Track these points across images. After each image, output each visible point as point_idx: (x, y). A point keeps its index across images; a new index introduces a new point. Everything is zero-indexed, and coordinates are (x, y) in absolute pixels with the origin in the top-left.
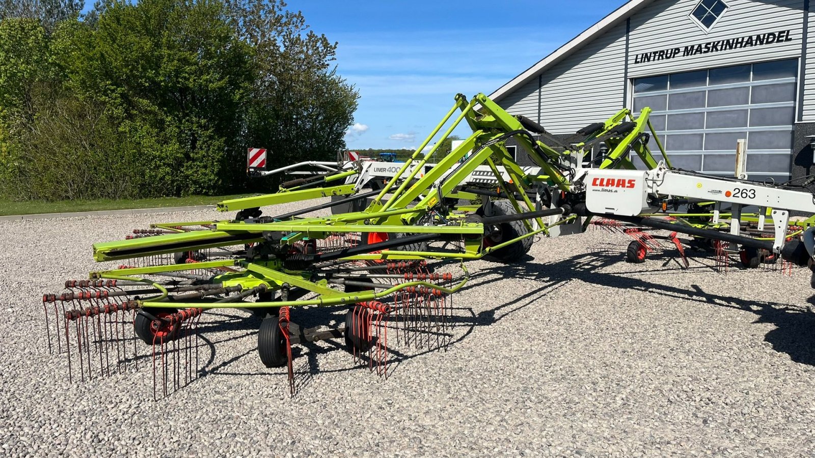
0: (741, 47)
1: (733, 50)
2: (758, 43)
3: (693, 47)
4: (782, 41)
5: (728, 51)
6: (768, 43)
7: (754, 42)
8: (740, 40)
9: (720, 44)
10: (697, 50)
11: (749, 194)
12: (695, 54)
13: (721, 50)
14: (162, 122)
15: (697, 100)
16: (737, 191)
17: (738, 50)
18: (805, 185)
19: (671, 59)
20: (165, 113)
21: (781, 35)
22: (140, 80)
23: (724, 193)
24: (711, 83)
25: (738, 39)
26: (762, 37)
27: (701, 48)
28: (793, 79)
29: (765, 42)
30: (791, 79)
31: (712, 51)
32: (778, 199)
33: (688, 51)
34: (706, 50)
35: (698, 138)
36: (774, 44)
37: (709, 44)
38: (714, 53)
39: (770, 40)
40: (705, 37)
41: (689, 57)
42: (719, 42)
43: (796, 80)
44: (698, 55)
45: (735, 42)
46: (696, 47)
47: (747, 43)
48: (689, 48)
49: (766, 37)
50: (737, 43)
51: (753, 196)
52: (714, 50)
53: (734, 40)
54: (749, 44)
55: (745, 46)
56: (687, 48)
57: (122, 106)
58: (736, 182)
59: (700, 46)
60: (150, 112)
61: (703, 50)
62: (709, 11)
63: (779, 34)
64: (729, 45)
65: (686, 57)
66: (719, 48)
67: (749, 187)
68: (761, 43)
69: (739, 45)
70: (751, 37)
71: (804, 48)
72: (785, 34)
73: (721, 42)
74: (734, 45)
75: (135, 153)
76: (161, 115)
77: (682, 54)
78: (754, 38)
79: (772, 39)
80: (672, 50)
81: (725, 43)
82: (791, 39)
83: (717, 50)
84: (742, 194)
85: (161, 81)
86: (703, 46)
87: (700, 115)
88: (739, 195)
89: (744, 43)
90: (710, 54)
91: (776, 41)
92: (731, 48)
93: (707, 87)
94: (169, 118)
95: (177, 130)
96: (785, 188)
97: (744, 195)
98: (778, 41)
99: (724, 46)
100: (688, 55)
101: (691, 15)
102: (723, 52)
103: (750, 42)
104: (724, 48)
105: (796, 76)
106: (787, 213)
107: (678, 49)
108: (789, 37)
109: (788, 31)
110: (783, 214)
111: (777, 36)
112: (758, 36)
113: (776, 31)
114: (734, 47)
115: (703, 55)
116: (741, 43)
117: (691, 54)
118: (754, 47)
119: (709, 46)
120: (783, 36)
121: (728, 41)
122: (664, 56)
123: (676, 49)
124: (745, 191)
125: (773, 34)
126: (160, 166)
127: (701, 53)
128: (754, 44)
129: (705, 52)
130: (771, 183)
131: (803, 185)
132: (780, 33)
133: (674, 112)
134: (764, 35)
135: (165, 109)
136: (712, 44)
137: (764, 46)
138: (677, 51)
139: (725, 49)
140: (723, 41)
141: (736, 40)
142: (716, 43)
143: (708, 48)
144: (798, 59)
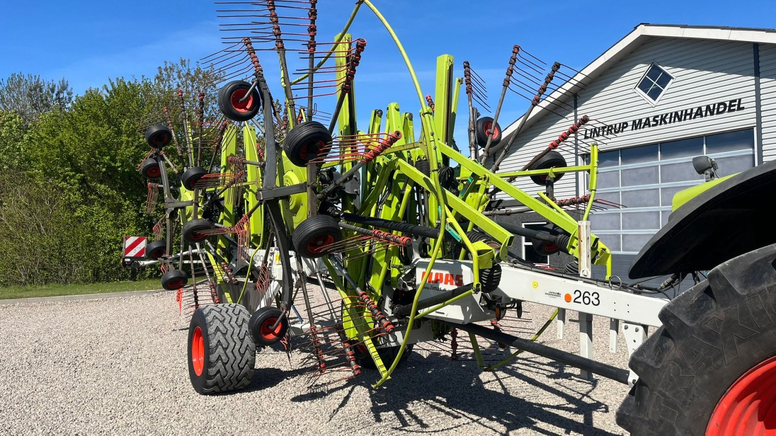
0: (690, 118)
1: (683, 122)
2: (708, 113)
3: (640, 120)
4: (734, 110)
5: (677, 123)
6: (718, 113)
7: (704, 113)
8: (689, 112)
9: (669, 116)
10: (645, 124)
11: (592, 298)
12: (643, 127)
13: (670, 122)
14: (120, 206)
15: (650, 176)
16: (578, 294)
17: (688, 121)
18: (662, 288)
19: (620, 134)
20: (124, 198)
21: (733, 104)
22: (98, 166)
23: (563, 296)
24: (663, 157)
25: (686, 111)
26: (712, 107)
27: (649, 122)
28: (750, 151)
29: (715, 112)
30: (748, 151)
31: (661, 124)
32: (628, 308)
33: (637, 125)
34: (655, 123)
35: (654, 216)
36: (726, 114)
37: (657, 116)
38: (663, 126)
39: (721, 110)
40: (652, 110)
41: (639, 130)
42: (667, 115)
43: (754, 152)
44: (647, 129)
45: (684, 113)
46: (644, 121)
47: (696, 114)
48: (637, 121)
49: (716, 107)
50: (686, 114)
51: (596, 302)
52: (663, 123)
53: (682, 111)
54: (698, 115)
55: (695, 117)
56: (634, 122)
57: (80, 191)
58: (577, 280)
59: (648, 119)
60: (108, 197)
61: (652, 123)
62: (655, 83)
63: (730, 104)
64: (678, 117)
65: (634, 131)
66: (667, 120)
67: (592, 288)
68: (712, 114)
69: (688, 117)
70: (700, 108)
71: (759, 117)
72: (737, 103)
73: (669, 114)
74: (683, 117)
75: (90, 237)
76: (119, 199)
77: (630, 128)
78: (704, 109)
79: (723, 109)
80: (620, 124)
81: (673, 116)
82: (743, 108)
83: (666, 123)
84: (584, 298)
85: (119, 167)
86: (651, 119)
87: (655, 191)
88: (581, 299)
89: (693, 115)
90: (658, 127)
91: (727, 110)
92: (680, 120)
93: (659, 161)
94: (128, 202)
95: (135, 214)
96: (635, 292)
97: (587, 300)
98: (730, 111)
99: (673, 119)
100: (636, 128)
101: (637, 88)
102: (672, 124)
103: (699, 113)
104: (672, 121)
105: (753, 148)
106: (641, 329)
107: (626, 123)
108: (741, 106)
110: (637, 330)
111: (728, 105)
112: (708, 107)
113: (727, 100)
114: (683, 119)
115: (652, 128)
116: (691, 114)
117: (640, 128)
118: (704, 119)
119: (657, 119)
121: (676, 113)
122: (613, 131)
123: (624, 123)
124: (587, 295)
125: (723, 103)
126: (115, 249)
127: (650, 126)
128: (704, 115)
129: (653, 125)
130: (617, 283)
131: (659, 288)
132: (731, 102)
133: (628, 188)
134: (714, 105)
135: (124, 193)
136: (660, 116)
137: (715, 116)
138: (625, 125)
139: (674, 121)
140: (671, 114)
141: (684, 112)
142: (664, 116)
143: (657, 121)
144: (753, 128)
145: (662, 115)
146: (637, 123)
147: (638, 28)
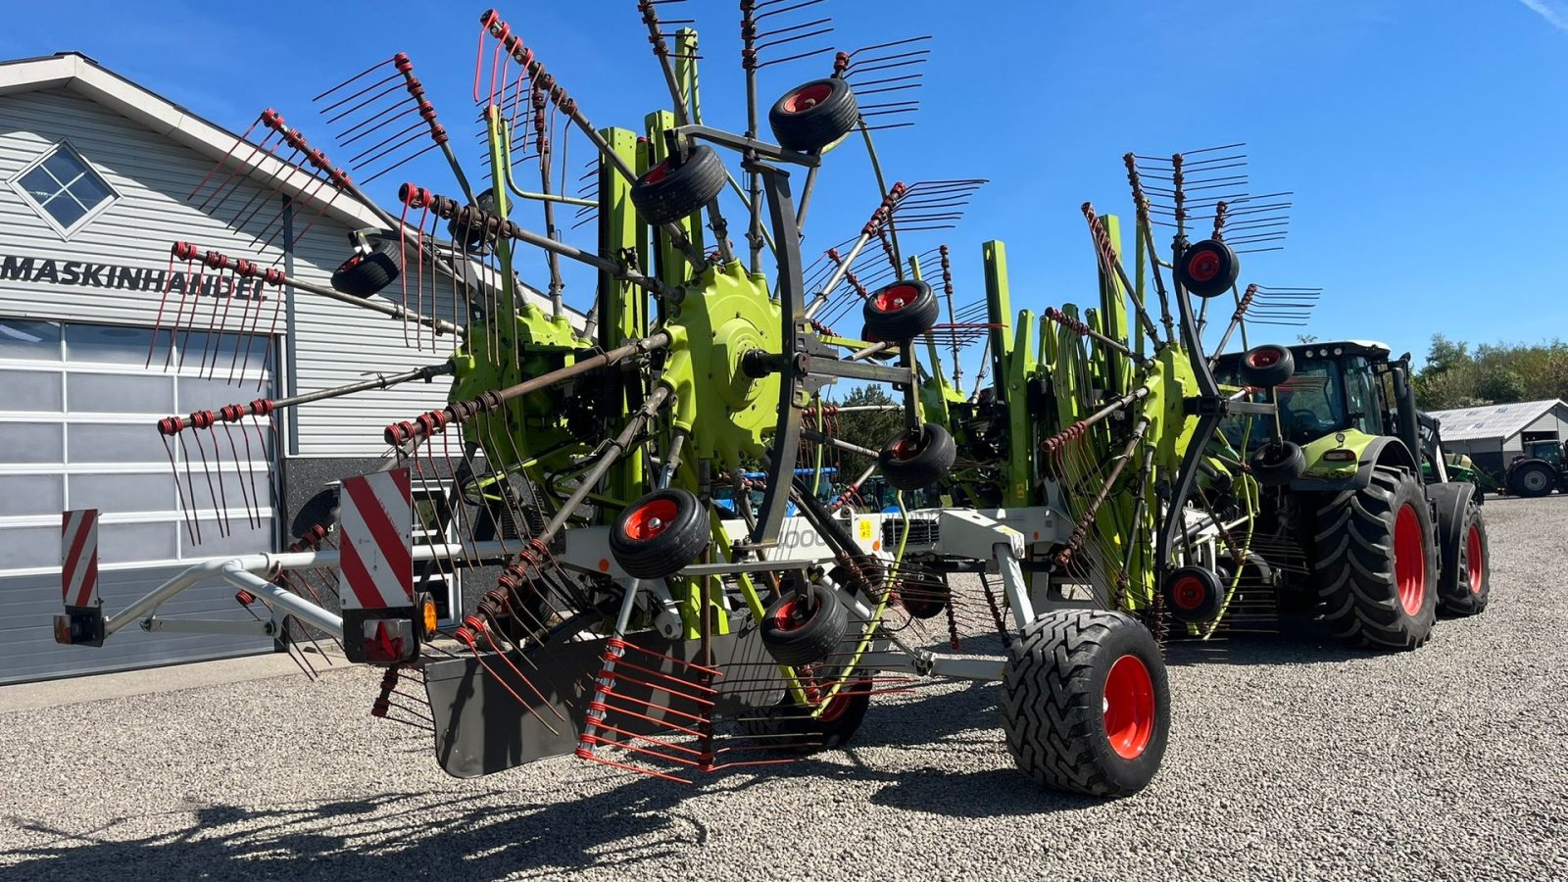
0: (157, 289)
1: (138, 293)
2: (198, 290)
3: (29, 261)
4: (248, 297)
5: (124, 292)
6: (218, 294)
7: (188, 287)
8: (155, 275)
9: (106, 271)
10: (41, 273)
12: (37, 279)
13: (110, 284)
15: (36, 392)
17: (150, 294)
21: (245, 285)
24: (72, 357)
25: (149, 272)
26: (202, 279)
27: (54, 270)
29: (211, 292)
31: (83, 283)
33: (16, 268)
34: (70, 277)
36: (232, 301)
37: (78, 265)
38: (90, 288)
39: (224, 290)
40: (60, 245)
41: (18, 283)
42: (102, 267)
43: (274, 376)
44: (44, 284)
45: (143, 276)
46: (38, 264)
47: (171, 284)
48: (19, 261)
49: (214, 283)
50: (149, 279)
52: (91, 281)
53: (139, 270)
54: (176, 287)
55: (166, 290)
56: (12, 260)
59: (50, 263)
61: (60, 276)
62: (65, 188)
63: (241, 284)
64: (130, 279)
66: (104, 280)
68: (205, 292)
69: (153, 286)
70: (179, 275)
72: (253, 286)
73: (108, 268)
74: (142, 282)
78: (188, 278)
79: (227, 289)
81: (118, 273)
82: (265, 298)
83: (98, 283)
86: (60, 266)
87: (47, 429)
89: (165, 284)
90: (76, 287)
91: (235, 294)
92: (134, 286)
93: (65, 363)
98: (240, 296)
99: (116, 279)
100: (15, 277)
101: (16, 183)
102: (112, 291)
103: (178, 283)
104: (116, 283)
105: (273, 370)
108: (262, 294)
112: (197, 278)
114: (139, 286)
115: (57, 286)
116: (159, 281)
117: (27, 278)
118: (186, 297)
119: (75, 269)
120: (248, 289)
121: (125, 270)
125: (227, 280)
127: (54, 280)
128: (187, 290)
129: (65, 281)
136: (84, 266)
137: (213, 300)
139: (120, 285)
140: (113, 269)
141: (144, 272)
142: (94, 267)
143: (76, 276)
144: (277, 337)
145: (89, 266)
146: (18, 265)
147: (66, 57)
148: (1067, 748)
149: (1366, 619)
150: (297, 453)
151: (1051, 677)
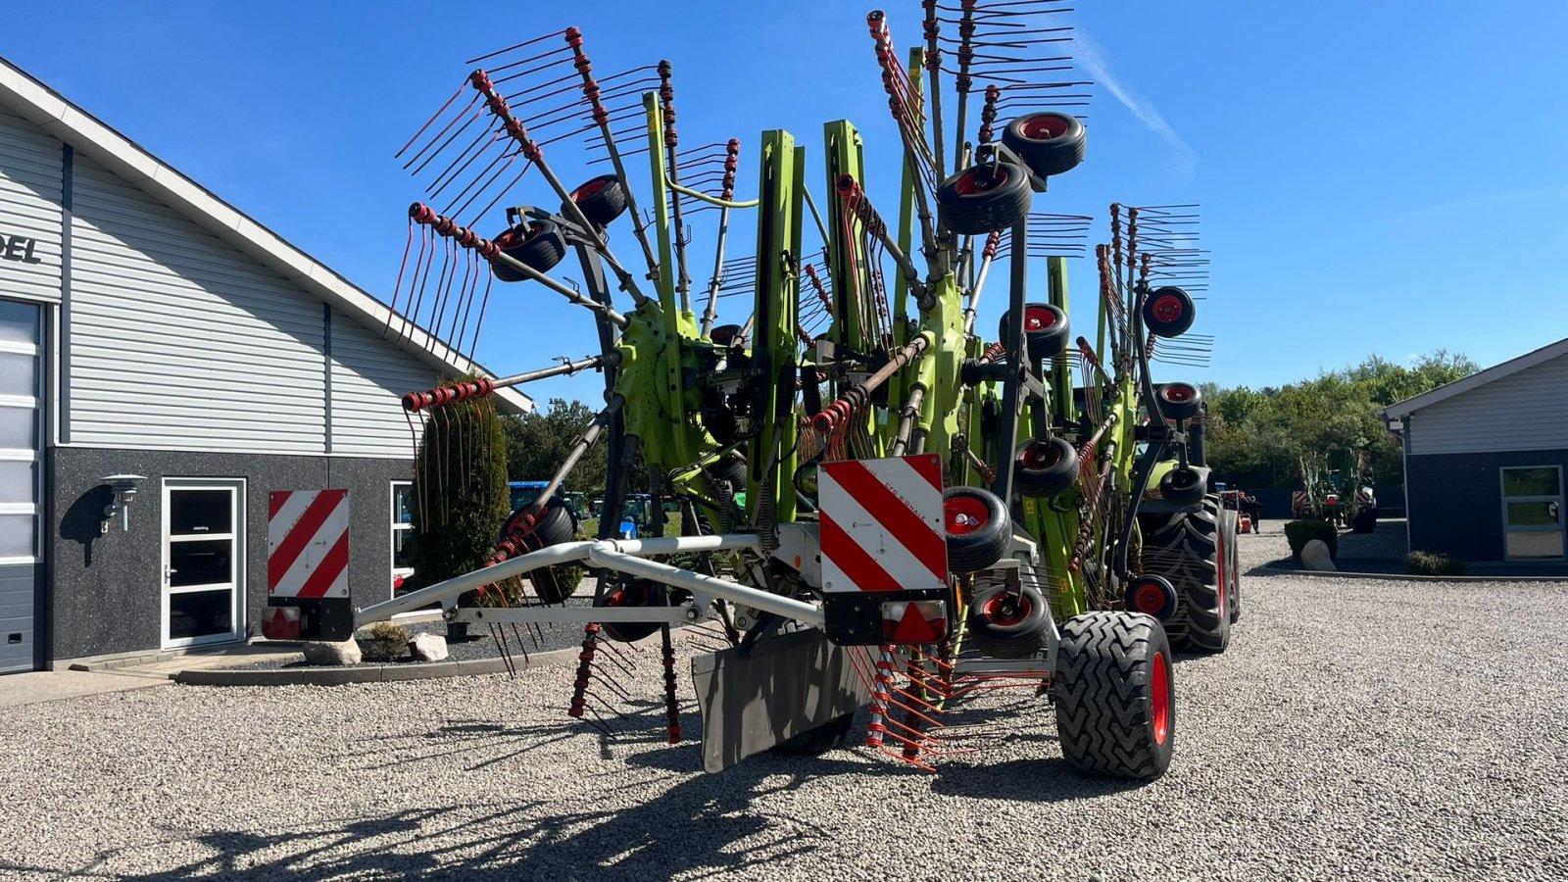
4: (18, 258)
21: (17, 244)
43: (43, 351)
63: (11, 242)
71: (65, 288)
72: (25, 245)
82: (37, 261)
91: (4, 254)
98: (10, 256)
105: (41, 343)
108: (35, 255)
109: (32, 242)
111: (7, 242)
113: (5, 231)
120: (20, 249)
132: (14, 239)
144: (48, 307)
148: (1127, 735)
149: (1195, 626)
150: (69, 442)
151: (1111, 672)
